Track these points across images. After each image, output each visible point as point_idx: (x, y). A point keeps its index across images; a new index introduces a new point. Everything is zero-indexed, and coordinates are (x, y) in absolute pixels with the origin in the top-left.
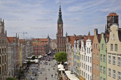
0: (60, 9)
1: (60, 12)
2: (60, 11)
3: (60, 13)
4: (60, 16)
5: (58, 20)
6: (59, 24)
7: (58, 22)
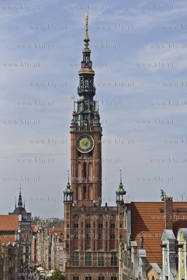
0: (87, 54)
1: (87, 71)
2: (87, 63)
3: (88, 77)
4: (88, 92)
5: (75, 115)
6: (78, 133)
7: (74, 125)
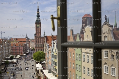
0: (38, 9)
1: (38, 12)
2: (38, 11)
3: (38, 14)
4: (38, 16)
5: (36, 20)
6: (37, 24)
7: (36, 22)
